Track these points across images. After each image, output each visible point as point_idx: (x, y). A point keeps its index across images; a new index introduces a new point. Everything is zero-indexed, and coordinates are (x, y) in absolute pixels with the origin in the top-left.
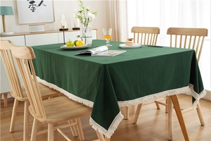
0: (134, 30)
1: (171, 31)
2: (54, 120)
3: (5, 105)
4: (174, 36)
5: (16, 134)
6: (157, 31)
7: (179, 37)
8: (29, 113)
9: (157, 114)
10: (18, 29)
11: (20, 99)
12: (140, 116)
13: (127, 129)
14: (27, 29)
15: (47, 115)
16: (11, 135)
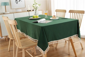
0: (57, 11)
1: (71, 11)
3: (7, 40)
4: (71, 13)
5: (11, 52)
6: (65, 11)
7: (73, 14)
8: (15, 44)
9: (65, 44)
10: (11, 11)
11: (12, 39)
12: (58, 45)
13: (53, 50)
14: (15, 11)
15: (22, 46)
16: (9, 52)
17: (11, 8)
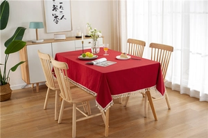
1: (152, 45)
2: (77, 102)
3: (38, 91)
4: (154, 49)
5: (48, 110)
6: (143, 44)
7: (157, 50)
8: (59, 96)
10: (46, 37)
12: (129, 101)
13: (120, 110)
17: (46, 32)
